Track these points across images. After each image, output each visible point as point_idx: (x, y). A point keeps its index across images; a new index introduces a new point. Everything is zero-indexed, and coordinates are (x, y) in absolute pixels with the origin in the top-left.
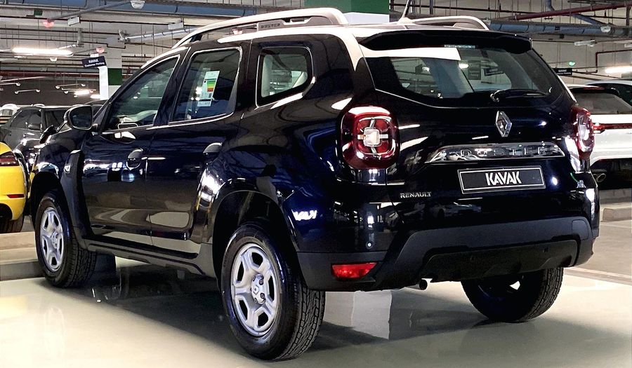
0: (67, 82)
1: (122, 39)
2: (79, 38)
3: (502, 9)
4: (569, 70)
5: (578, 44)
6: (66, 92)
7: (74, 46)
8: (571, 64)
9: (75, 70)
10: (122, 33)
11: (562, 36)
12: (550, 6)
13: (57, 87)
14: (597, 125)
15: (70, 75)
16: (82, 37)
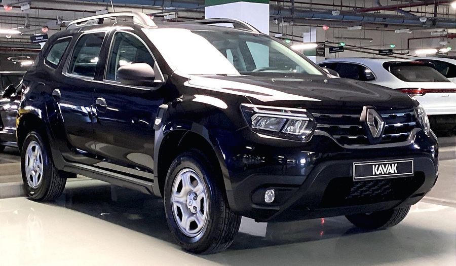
0: (15, 55)
1: (59, 23)
2: (26, 22)
3: (343, 5)
4: (391, 51)
5: (398, 31)
6: (15, 63)
7: (23, 27)
8: (392, 46)
9: (22, 46)
10: (59, 18)
11: (386, 26)
12: (379, 3)
13: (9, 59)
14: (420, 89)
15: (18, 50)
16: (29, 21)
